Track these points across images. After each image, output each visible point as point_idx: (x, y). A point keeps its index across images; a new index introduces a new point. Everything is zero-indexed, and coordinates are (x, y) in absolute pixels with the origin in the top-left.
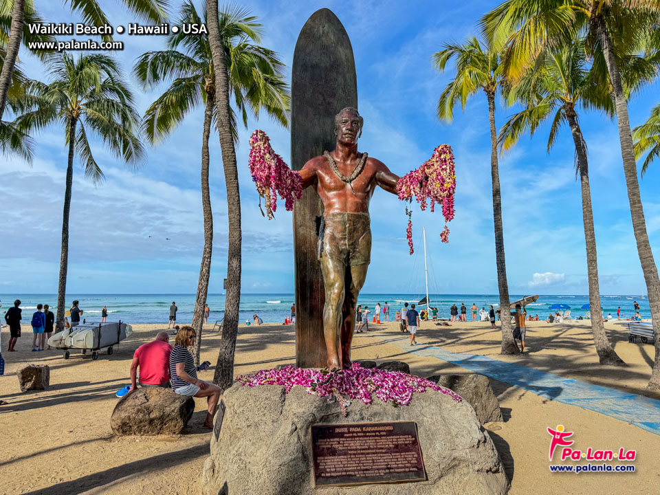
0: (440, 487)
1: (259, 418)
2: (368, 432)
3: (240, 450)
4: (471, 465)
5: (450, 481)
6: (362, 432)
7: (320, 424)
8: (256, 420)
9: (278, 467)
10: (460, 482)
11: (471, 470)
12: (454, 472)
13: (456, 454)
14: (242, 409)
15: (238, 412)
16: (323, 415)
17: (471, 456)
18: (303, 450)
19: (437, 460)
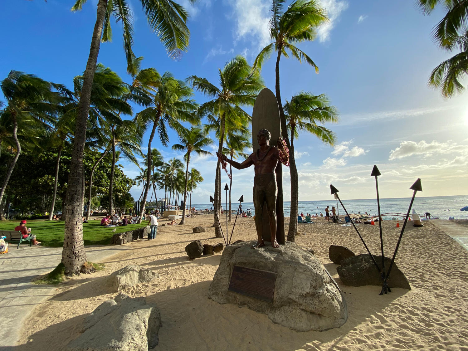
2: (255, 273)
4: (299, 305)
5: (286, 309)
6: (252, 273)
7: (237, 265)
10: (291, 312)
11: (298, 308)
12: (290, 306)
13: (290, 296)
17: (299, 300)
18: (230, 274)
19: (280, 296)
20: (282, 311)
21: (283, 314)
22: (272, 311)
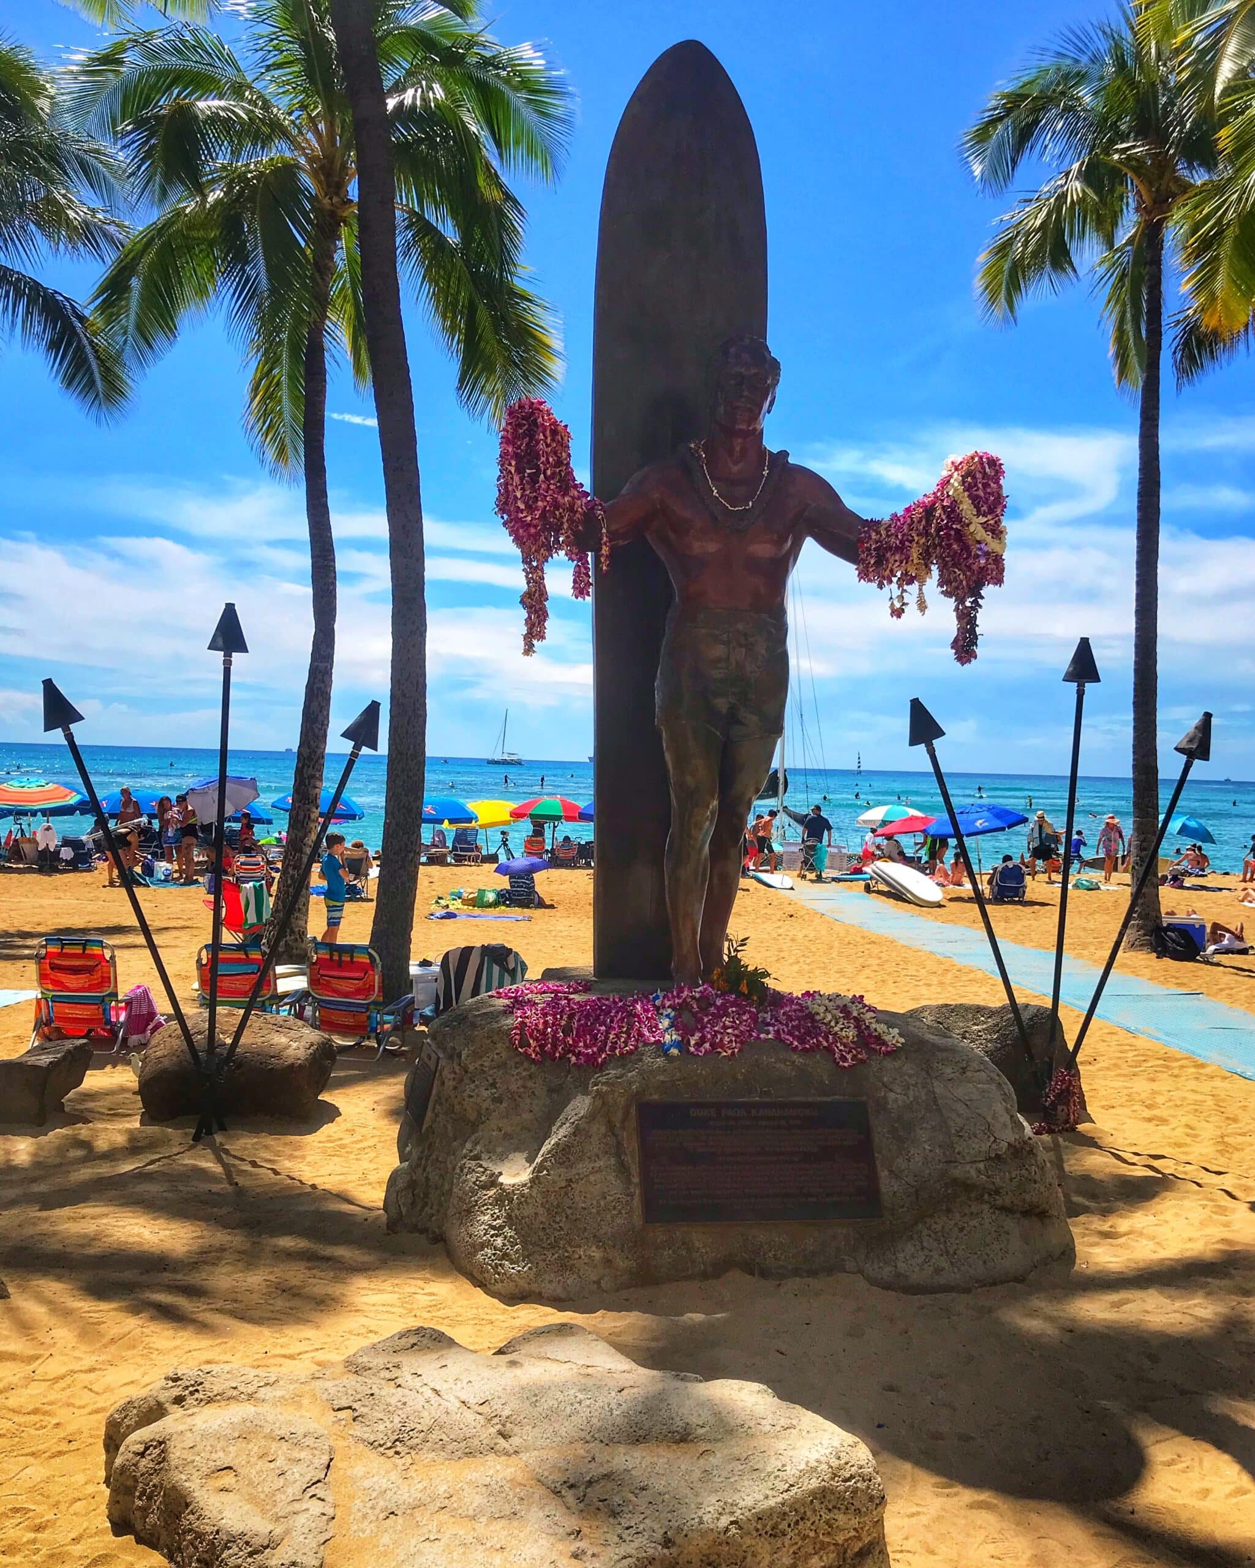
0: (916, 1237)
1: (520, 1083)
2: (763, 1118)
3: (479, 1148)
6: (750, 1118)
7: (657, 1097)
8: (513, 1087)
9: (563, 1184)
10: (962, 1230)
11: (986, 1207)
12: (952, 1210)
13: (957, 1172)
15: (471, 1068)
16: (662, 1079)
17: (988, 1177)
18: (619, 1151)
19: (913, 1183)
20: (926, 1238)
21: (935, 1245)
22: (877, 1252)
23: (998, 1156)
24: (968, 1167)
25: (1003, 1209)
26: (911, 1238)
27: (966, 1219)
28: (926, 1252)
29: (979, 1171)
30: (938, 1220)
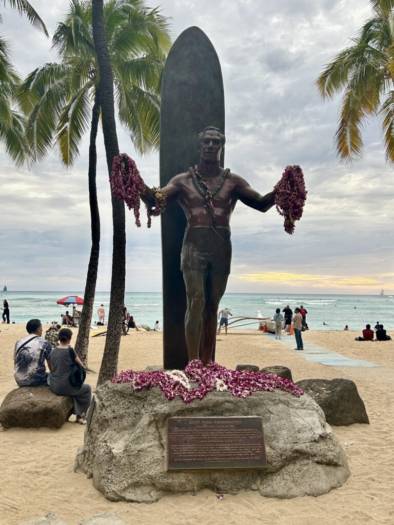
0: (281, 474)
1: (124, 411)
2: (219, 425)
3: (107, 438)
4: (310, 458)
5: (290, 470)
6: (213, 424)
7: (175, 417)
8: (121, 413)
9: (137, 452)
11: (310, 462)
12: (295, 463)
13: (298, 447)
14: (109, 403)
16: (178, 409)
17: (311, 449)
18: (160, 438)
19: (279, 452)
20: (285, 475)
21: (289, 478)
22: (265, 480)
23: (315, 441)
24: (302, 445)
25: (318, 463)
26: (279, 475)
27: (302, 467)
28: (285, 481)
29: (307, 447)
30: (290, 467)
